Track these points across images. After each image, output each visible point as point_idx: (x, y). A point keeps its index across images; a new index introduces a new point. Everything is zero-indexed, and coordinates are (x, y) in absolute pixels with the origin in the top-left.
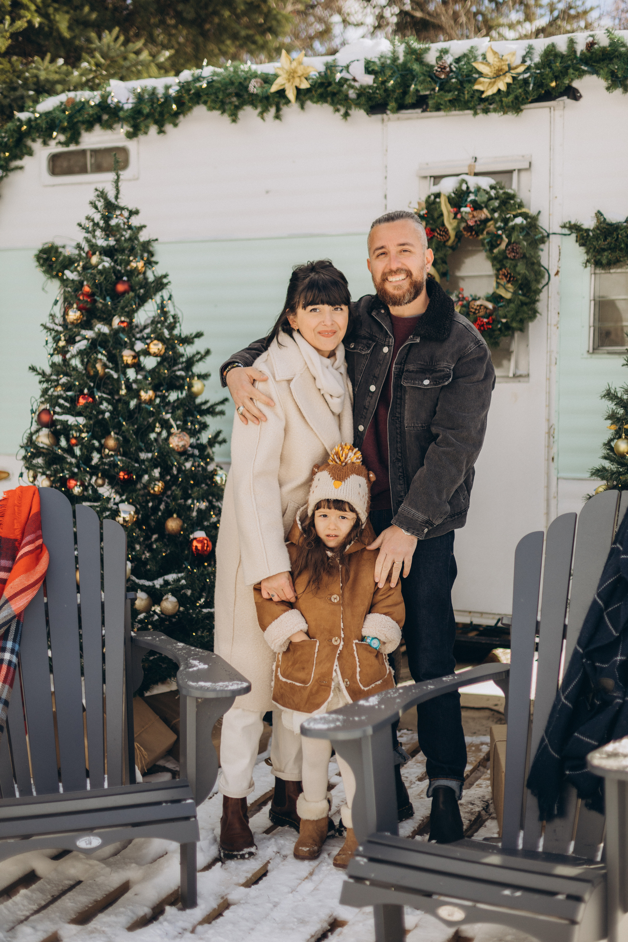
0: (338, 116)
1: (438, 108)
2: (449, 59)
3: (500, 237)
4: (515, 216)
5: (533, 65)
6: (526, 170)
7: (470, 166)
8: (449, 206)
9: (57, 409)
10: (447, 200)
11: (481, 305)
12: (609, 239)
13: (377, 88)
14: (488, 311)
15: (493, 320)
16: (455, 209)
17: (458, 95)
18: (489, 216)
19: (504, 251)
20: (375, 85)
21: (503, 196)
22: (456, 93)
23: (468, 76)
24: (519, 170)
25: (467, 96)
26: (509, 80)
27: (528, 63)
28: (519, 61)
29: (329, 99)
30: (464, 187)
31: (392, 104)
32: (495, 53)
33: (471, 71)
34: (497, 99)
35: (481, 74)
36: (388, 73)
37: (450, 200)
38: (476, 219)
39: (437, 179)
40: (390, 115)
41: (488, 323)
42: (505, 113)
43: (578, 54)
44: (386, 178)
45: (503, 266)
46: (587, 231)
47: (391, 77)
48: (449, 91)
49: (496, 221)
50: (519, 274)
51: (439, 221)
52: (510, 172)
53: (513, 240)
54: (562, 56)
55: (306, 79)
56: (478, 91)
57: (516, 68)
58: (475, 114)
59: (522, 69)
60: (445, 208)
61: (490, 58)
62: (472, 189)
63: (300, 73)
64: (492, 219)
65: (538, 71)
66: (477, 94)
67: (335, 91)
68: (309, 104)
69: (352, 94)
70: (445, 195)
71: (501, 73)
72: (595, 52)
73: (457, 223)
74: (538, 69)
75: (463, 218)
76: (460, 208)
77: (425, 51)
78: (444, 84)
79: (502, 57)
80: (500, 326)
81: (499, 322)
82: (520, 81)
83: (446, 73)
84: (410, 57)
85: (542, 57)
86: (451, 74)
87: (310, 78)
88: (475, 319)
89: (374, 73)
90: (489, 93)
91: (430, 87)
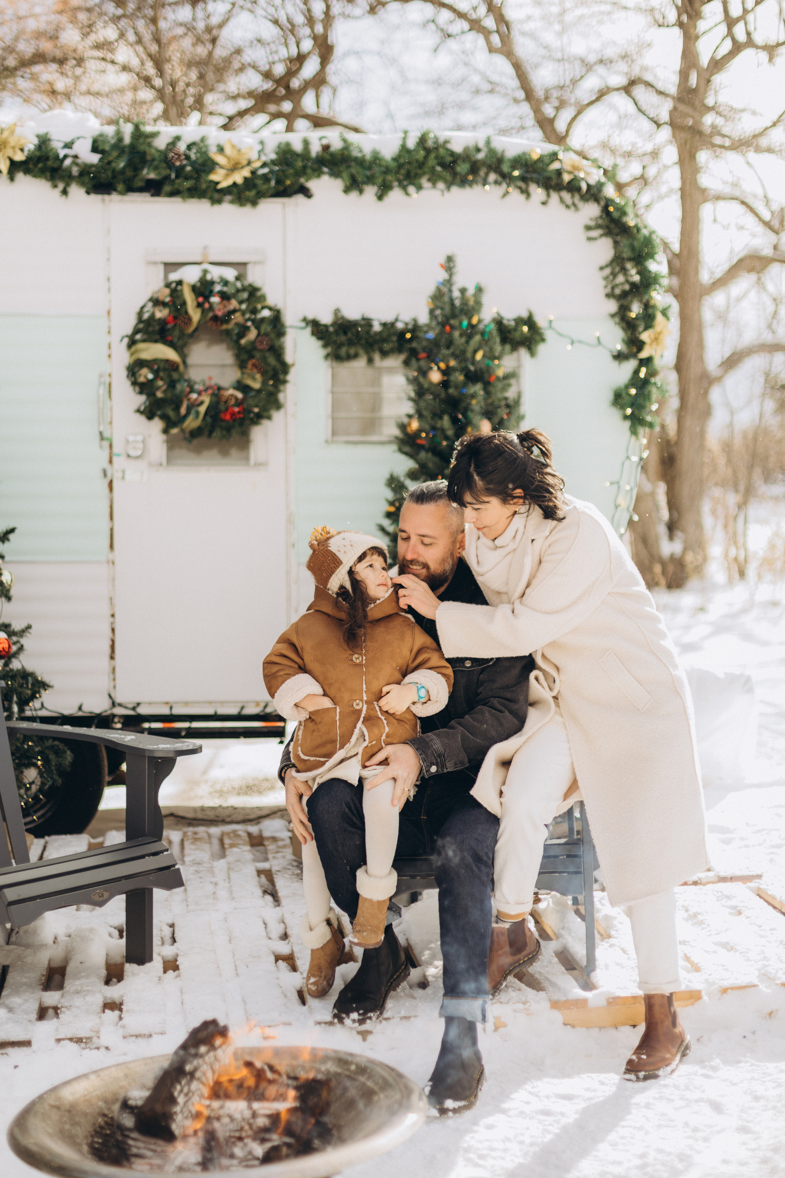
0: (57, 192)
1: (173, 194)
2: (182, 147)
3: (247, 329)
4: (263, 308)
5: (269, 161)
6: (261, 263)
7: (204, 255)
8: (192, 294)
10: (191, 290)
11: (232, 395)
12: (350, 335)
14: (238, 401)
15: (243, 408)
16: (201, 299)
17: (195, 184)
18: (237, 306)
19: (253, 343)
20: (102, 164)
21: (250, 289)
22: (193, 181)
23: (204, 164)
24: (254, 263)
25: (204, 186)
26: (246, 173)
27: (264, 158)
28: (256, 157)
29: (48, 174)
30: (209, 277)
31: (120, 187)
32: (233, 147)
33: (207, 161)
34: (235, 190)
35: (217, 164)
36: (115, 154)
37: (194, 288)
38: (226, 310)
39: (170, 266)
40: (115, 197)
41: (239, 412)
42: (242, 205)
43: (314, 154)
44: (108, 260)
45: (252, 357)
46: (326, 326)
47: (118, 157)
48: (187, 178)
49: (243, 313)
50: (269, 365)
51: (183, 310)
52: (244, 264)
53: (262, 331)
54: (297, 155)
55: (22, 150)
56: (212, 182)
57: (254, 162)
58: (212, 204)
59: (258, 164)
60: (189, 297)
61: (228, 150)
62: (216, 279)
63: (12, 143)
64: (239, 310)
65: (276, 168)
66: (213, 185)
67: (55, 165)
68: (20, 176)
69: (75, 171)
70: (189, 285)
71: (240, 166)
72: (332, 155)
73: (203, 312)
74: (276, 165)
75: (211, 308)
76: (207, 298)
77: (155, 135)
78: (180, 171)
79: (239, 151)
80: (252, 415)
81: (250, 412)
82: (259, 176)
83: (181, 161)
84: (141, 140)
85: (277, 153)
86: (185, 162)
87: (26, 150)
88: (227, 409)
89: (102, 152)
90: (224, 185)
91: (165, 172)
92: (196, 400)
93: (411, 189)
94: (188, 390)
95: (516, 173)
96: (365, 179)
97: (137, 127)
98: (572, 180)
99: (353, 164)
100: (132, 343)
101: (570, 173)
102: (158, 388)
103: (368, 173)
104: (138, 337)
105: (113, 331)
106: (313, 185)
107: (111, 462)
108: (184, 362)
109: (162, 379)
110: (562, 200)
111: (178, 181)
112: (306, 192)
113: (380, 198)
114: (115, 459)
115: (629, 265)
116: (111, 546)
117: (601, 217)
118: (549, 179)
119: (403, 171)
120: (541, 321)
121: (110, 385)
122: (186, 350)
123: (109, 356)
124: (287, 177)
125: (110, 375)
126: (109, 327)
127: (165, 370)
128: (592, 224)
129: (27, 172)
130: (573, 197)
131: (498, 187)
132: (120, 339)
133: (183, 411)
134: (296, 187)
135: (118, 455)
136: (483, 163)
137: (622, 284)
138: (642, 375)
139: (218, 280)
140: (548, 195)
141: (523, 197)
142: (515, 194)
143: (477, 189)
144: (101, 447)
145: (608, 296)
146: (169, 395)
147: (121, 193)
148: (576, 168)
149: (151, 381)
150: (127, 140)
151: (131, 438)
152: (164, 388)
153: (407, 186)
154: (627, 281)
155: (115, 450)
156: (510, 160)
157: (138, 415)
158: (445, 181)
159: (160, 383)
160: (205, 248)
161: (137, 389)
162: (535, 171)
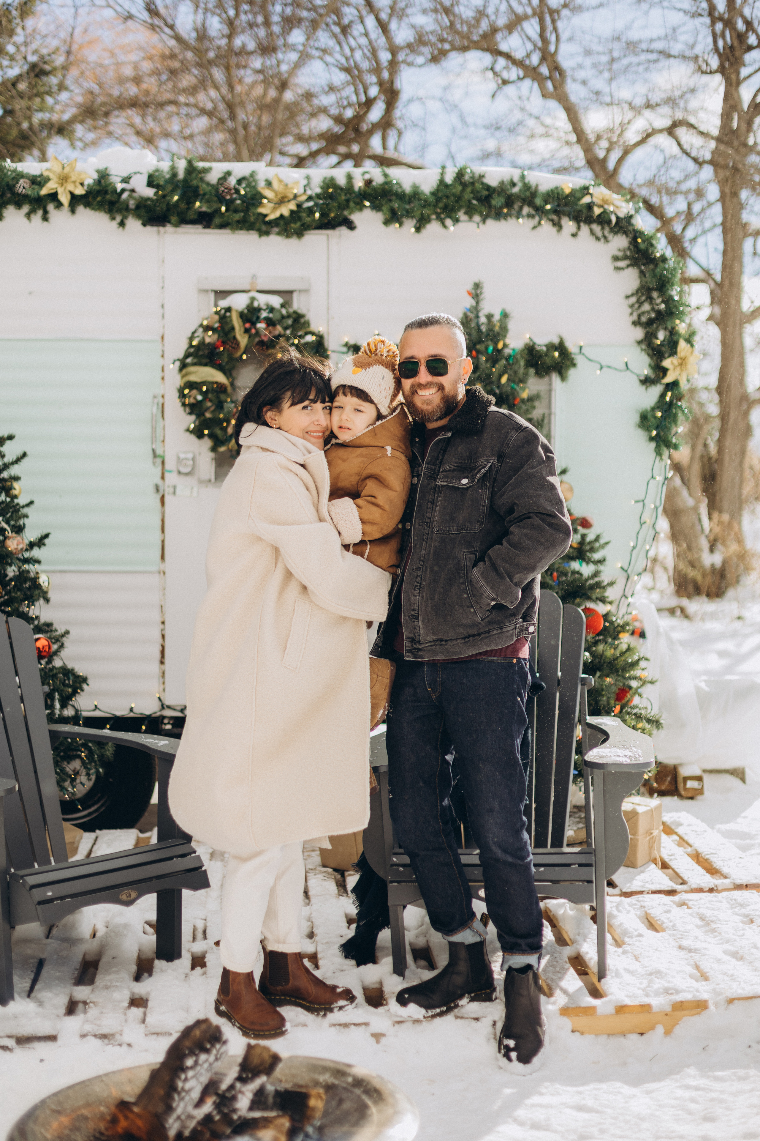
0: (115, 224)
1: (222, 226)
2: (232, 181)
4: (307, 333)
5: (314, 195)
6: (306, 291)
7: (252, 284)
8: (240, 320)
10: (239, 316)
13: (157, 200)
16: (248, 325)
17: (244, 216)
18: (282, 332)
20: (155, 198)
21: (295, 316)
22: (242, 214)
23: (253, 198)
24: (300, 291)
25: (252, 219)
26: (292, 206)
27: (309, 192)
28: (302, 190)
29: (107, 207)
30: (256, 304)
31: (174, 219)
32: (281, 181)
33: (255, 195)
34: (282, 222)
35: (265, 197)
36: (169, 188)
37: (241, 315)
38: (272, 335)
39: (221, 294)
40: (169, 228)
42: (288, 236)
43: (356, 189)
44: (163, 288)
47: (173, 191)
48: (236, 211)
49: (288, 338)
51: (232, 335)
52: (291, 292)
54: (341, 189)
55: (82, 184)
56: (260, 214)
57: (300, 196)
58: (260, 236)
59: (304, 198)
60: (237, 323)
61: (275, 185)
62: (263, 306)
63: (73, 178)
64: (284, 335)
65: (321, 202)
66: (261, 218)
67: (113, 199)
68: (81, 209)
69: (132, 204)
70: (237, 311)
71: (286, 200)
72: (374, 189)
73: (250, 337)
74: (320, 199)
75: (258, 333)
76: (254, 324)
77: (207, 170)
78: (229, 204)
79: (286, 185)
82: (304, 209)
83: (231, 195)
84: (194, 175)
85: (322, 188)
86: (235, 196)
87: (86, 183)
89: (157, 187)
90: (272, 217)
91: (215, 206)
93: (448, 222)
95: (548, 207)
96: (404, 213)
97: (190, 162)
98: (602, 213)
99: (394, 198)
100: (183, 366)
101: (600, 206)
102: (208, 409)
103: (407, 207)
104: (189, 360)
105: (166, 355)
106: (356, 217)
107: (163, 478)
108: (232, 384)
109: (210, 400)
110: (592, 232)
111: (227, 214)
112: (351, 226)
113: (418, 229)
114: (167, 475)
115: (655, 294)
116: (163, 557)
117: (629, 248)
118: (580, 211)
119: (441, 205)
120: (571, 347)
121: (163, 405)
122: (234, 373)
123: (163, 378)
124: (330, 210)
125: (163, 396)
126: (163, 351)
127: (213, 391)
128: (620, 254)
129: (87, 205)
130: (603, 229)
131: (530, 219)
132: (172, 361)
134: (341, 219)
135: (170, 471)
136: (518, 197)
137: (648, 312)
138: (668, 399)
139: (265, 307)
140: (579, 228)
141: (554, 230)
142: (546, 226)
143: (512, 222)
144: (154, 464)
145: (635, 323)
146: (217, 415)
147: (176, 225)
148: (606, 202)
149: (201, 402)
150: (181, 175)
151: (182, 456)
152: (212, 408)
153: (444, 219)
154: (653, 309)
155: (168, 466)
156: (544, 194)
157: (188, 434)
158: (481, 214)
159: (209, 404)
160: (254, 277)
161: (188, 410)
162: (566, 205)
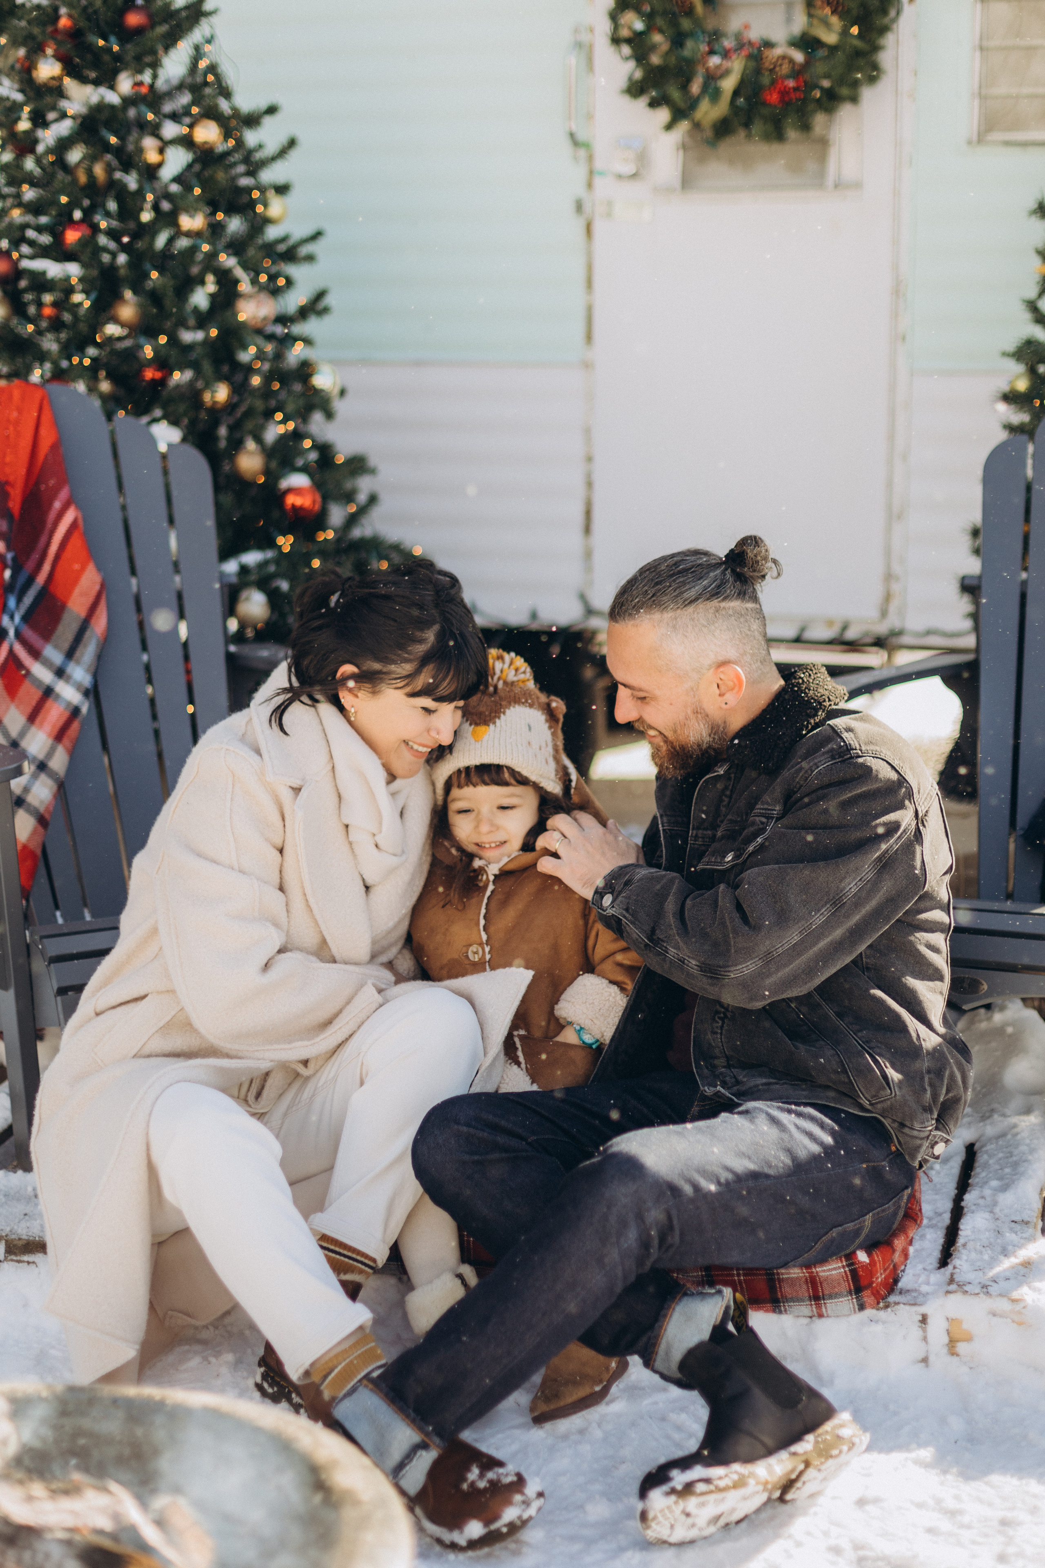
9: (25, 249)
11: (784, 57)
14: (796, 67)
15: (805, 83)
41: (796, 89)
80: (817, 94)
81: (817, 86)
88: (773, 82)
92: (718, 67)
94: (704, 48)
102: (656, 47)
107: (590, 185)
109: (661, 31)
114: (596, 180)
116: (589, 337)
121: (591, 47)
125: (591, 30)
127: (665, 13)
133: (695, 88)
135: (602, 174)
144: (573, 159)
146: (673, 60)
149: (643, 34)
152: (664, 46)
155: (598, 164)
157: (629, 96)
159: (657, 38)
161: (623, 50)
